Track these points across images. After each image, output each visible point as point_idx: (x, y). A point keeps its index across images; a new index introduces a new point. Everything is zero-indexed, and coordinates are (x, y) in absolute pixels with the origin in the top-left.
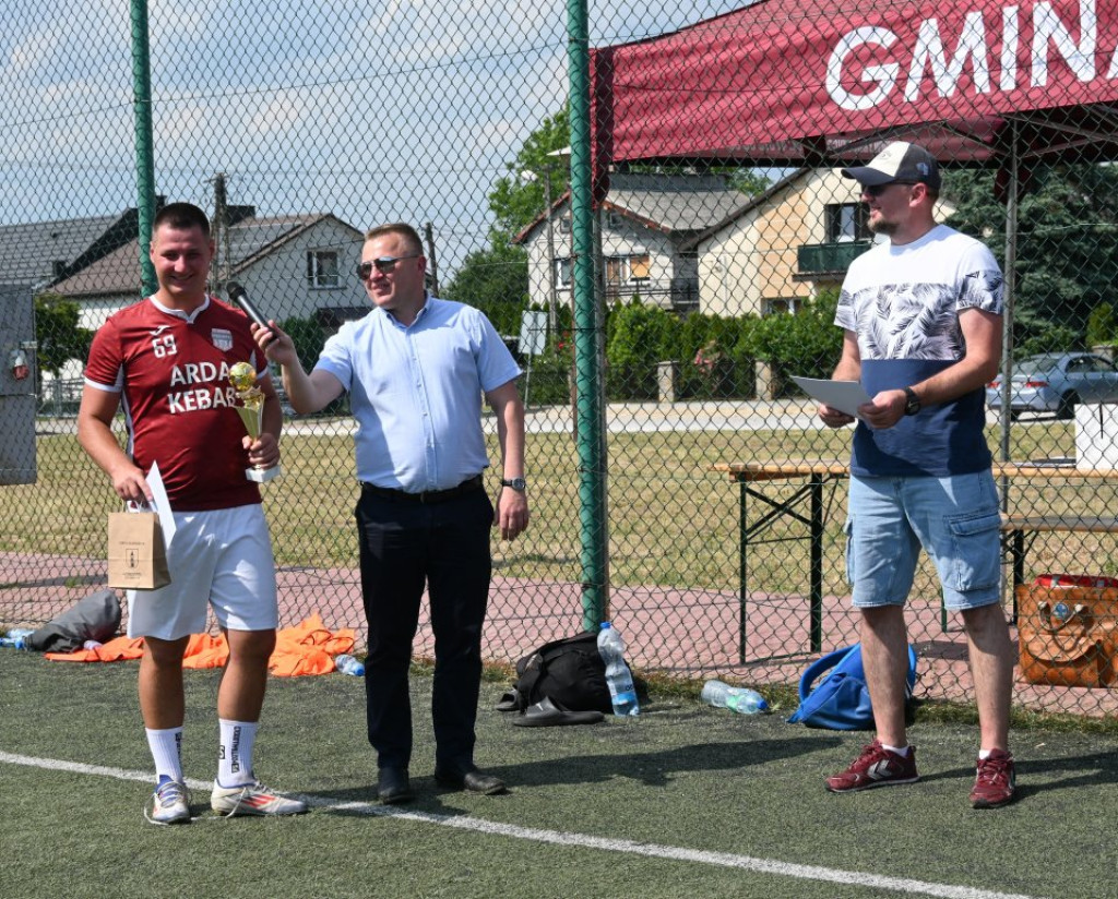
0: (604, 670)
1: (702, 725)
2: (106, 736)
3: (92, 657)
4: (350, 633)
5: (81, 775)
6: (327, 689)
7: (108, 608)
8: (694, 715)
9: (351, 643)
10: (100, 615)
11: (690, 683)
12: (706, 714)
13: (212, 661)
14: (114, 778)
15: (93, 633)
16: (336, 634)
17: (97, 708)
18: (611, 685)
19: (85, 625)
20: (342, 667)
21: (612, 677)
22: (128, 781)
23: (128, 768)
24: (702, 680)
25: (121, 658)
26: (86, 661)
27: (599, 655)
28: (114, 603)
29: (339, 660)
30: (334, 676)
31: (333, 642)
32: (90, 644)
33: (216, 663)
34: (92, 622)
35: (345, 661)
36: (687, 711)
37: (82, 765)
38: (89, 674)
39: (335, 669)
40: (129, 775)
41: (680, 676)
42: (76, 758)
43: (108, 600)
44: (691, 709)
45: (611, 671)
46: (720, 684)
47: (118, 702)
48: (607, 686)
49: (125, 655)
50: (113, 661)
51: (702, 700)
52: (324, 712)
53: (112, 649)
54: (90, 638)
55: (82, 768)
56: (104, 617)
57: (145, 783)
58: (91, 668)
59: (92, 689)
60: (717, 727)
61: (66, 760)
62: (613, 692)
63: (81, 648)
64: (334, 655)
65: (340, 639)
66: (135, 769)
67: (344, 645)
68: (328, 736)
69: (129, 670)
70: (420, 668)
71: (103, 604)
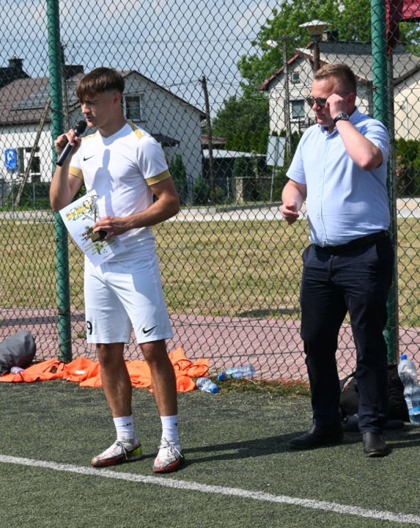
0: (403, 390)
2: (39, 438)
3: (18, 378)
4: (205, 362)
5: (27, 467)
6: (192, 402)
7: (27, 343)
9: (206, 369)
10: (21, 349)
14: (52, 469)
15: (17, 362)
16: (195, 363)
17: (29, 416)
18: (408, 400)
19: (11, 355)
20: (201, 386)
21: (409, 395)
22: (63, 472)
23: (61, 462)
25: (38, 379)
26: (13, 382)
27: (399, 378)
28: (31, 339)
29: (199, 381)
30: (196, 393)
31: (193, 368)
32: (15, 370)
34: (16, 353)
35: (203, 382)
37: (25, 459)
38: (17, 391)
39: (196, 388)
40: (62, 467)
42: (18, 454)
43: (26, 338)
45: (408, 390)
47: (43, 412)
48: (405, 401)
49: (42, 377)
50: (33, 382)
52: (196, 419)
53: (33, 372)
54: (15, 365)
55: (27, 462)
56: (24, 351)
57: (76, 474)
58: (18, 387)
59: (22, 402)
61: (14, 456)
62: (410, 406)
63: (8, 372)
64: (195, 378)
65: (198, 366)
66: (66, 462)
67: (201, 371)
68: (202, 438)
69: (45, 388)
70: (258, 387)
71: (23, 340)
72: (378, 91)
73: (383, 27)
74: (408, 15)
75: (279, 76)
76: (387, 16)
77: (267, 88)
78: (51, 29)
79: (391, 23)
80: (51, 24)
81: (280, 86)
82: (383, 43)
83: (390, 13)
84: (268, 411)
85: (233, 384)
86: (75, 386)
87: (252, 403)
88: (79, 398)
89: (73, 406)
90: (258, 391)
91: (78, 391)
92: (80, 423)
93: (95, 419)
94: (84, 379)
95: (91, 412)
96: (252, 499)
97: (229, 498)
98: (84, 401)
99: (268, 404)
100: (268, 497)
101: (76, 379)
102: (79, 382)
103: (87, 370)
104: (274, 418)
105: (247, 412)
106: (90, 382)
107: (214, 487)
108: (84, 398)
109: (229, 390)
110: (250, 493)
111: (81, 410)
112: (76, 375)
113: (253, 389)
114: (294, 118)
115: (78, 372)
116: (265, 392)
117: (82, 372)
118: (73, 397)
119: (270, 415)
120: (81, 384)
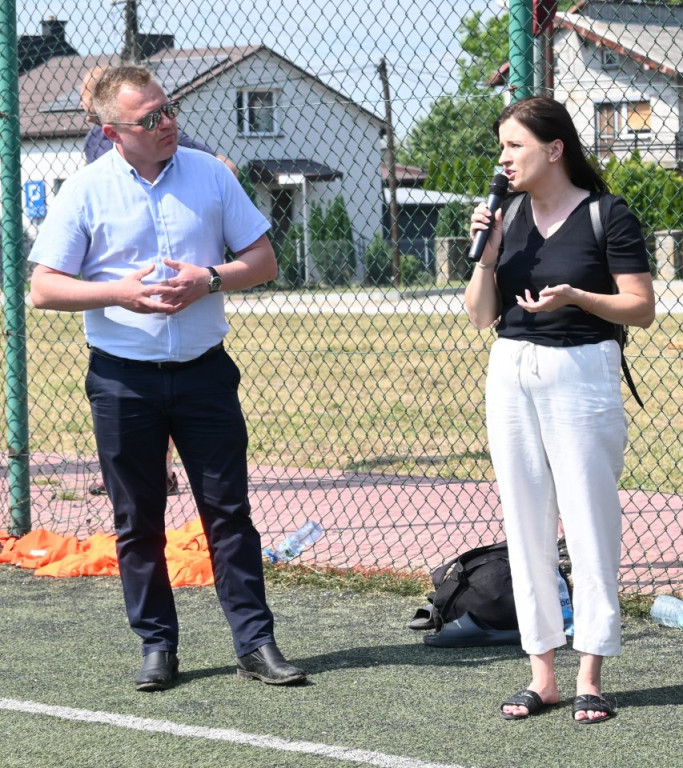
1: (648, 647)
8: (639, 635)
12: (656, 634)
13: (77, 567)
24: (652, 597)
33: (82, 570)
36: (637, 632)
41: (628, 591)
44: (638, 629)
51: (651, 618)
60: (666, 651)
84: (328, 615)
85: (283, 573)
86: (27, 575)
87: (307, 604)
88: (27, 594)
89: (13, 606)
90: (321, 585)
91: (30, 583)
92: (17, 632)
93: (43, 626)
94: (44, 564)
95: (39, 615)
96: (249, 746)
97: (212, 745)
98: (33, 598)
99: (331, 606)
100: (276, 743)
101: (31, 564)
102: (35, 569)
103: (51, 549)
104: (332, 627)
106: (51, 569)
107: (197, 728)
108: (35, 593)
109: (276, 582)
110: (251, 737)
111: (24, 613)
112: (30, 557)
113: (313, 582)
115: (34, 553)
116: (332, 586)
117: (42, 553)
118: (17, 592)
119: (328, 621)
120: (37, 572)
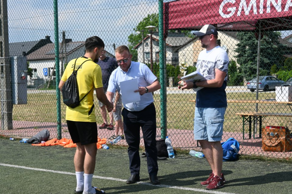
0: (167, 148)
1: (190, 160)
2: (49, 163)
3: (43, 145)
4: (105, 139)
5: (44, 172)
6: (100, 152)
7: (47, 133)
8: (187, 158)
9: (105, 141)
10: (45, 135)
11: (186, 151)
12: (191, 158)
13: (72, 146)
14: (52, 172)
15: (43, 139)
16: (102, 140)
17: (46, 157)
18: (168, 151)
19: (41, 137)
20: (103, 147)
21: (168, 149)
22: (56, 173)
23: (55, 170)
24: (189, 150)
25: (50, 145)
26: (42, 146)
27: (165, 144)
28: (48, 132)
29: (103, 145)
30: (102, 149)
31: (101, 141)
32: (42, 142)
33: (73, 146)
34: (43, 136)
35: (104, 146)
36: (186, 157)
37: (44, 169)
38: (43, 149)
39: (102, 148)
40: (56, 172)
41: (184, 149)
42: (43, 168)
43: (46, 131)
44: (187, 157)
45: (168, 148)
46: (194, 151)
47: (51, 155)
48: (167, 151)
49: (51, 144)
50: (48, 146)
51: (189, 155)
53: (48, 143)
54: (42, 140)
55: (45, 170)
56: (46, 136)
57: (60, 174)
58: (43, 147)
59: (44, 152)
60: (193, 161)
61: (40, 168)
62: (169, 153)
63: (40, 143)
64: (102, 144)
65: (103, 141)
66: (57, 170)
67: (104, 142)
68: (102, 163)
69: (52, 148)
70: (122, 147)
71: (45, 132)
72: (161, 52)
73: (162, 32)
74: (170, 28)
75: (141, 44)
76: (164, 28)
77: (137, 48)
78: (55, 30)
79: (165, 30)
80: (55, 28)
81: (141, 47)
82: (162, 37)
83: (165, 27)
84: (124, 154)
85: (114, 146)
86: (62, 147)
87: (120, 152)
88: (63, 151)
89: (61, 153)
90: (122, 149)
91: (63, 149)
92: (63, 158)
93: (68, 157)
94: (65, 145)
95: (66, 155)
96: (116, 181)
97: (108, 180)
98: (65, 152)
99: (125, 153)
100: (121, 180)
101: (62, 145)
102: (64, 146)
103: (66, 142)
104: (126, 157)
105: (117, 155)
106: (67, 146)
107: (104, 177)
108: (65, 151)
109: (113, 148)
110: (115, 179)
111: (63, 155)
112: (62, 144)
113: (120, 148)
114: (146, 58)
115: (63, 143)
116: (124, 149)
117: (65, 143)
118: (61, 151)
119: (125, 156)
120: (64, 147)
